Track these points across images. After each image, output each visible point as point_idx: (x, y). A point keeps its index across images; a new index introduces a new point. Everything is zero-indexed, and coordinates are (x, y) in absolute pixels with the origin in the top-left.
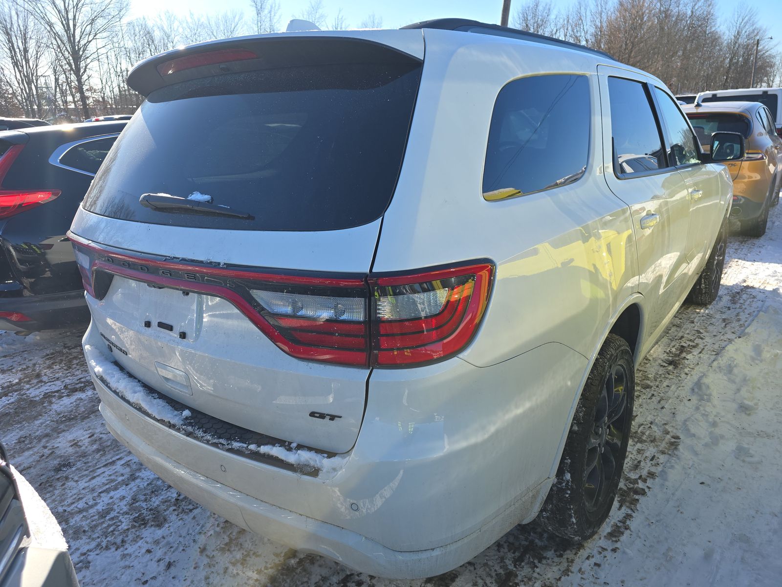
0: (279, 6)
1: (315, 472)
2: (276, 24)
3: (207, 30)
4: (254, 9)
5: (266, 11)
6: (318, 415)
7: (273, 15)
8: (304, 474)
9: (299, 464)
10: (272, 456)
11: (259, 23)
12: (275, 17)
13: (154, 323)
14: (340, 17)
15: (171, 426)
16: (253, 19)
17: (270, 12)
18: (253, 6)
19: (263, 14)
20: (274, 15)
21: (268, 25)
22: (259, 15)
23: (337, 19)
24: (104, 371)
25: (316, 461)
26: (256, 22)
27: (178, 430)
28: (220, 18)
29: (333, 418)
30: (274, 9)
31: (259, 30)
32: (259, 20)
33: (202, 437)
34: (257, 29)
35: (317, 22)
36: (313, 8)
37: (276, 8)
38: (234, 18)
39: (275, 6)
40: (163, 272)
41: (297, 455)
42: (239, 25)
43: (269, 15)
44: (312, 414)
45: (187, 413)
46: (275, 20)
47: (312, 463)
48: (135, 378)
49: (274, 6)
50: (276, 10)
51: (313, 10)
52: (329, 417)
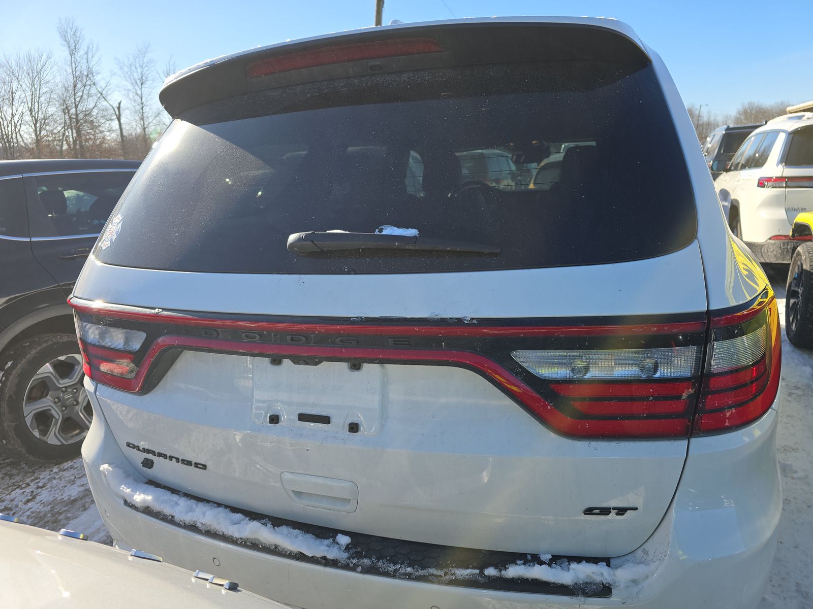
0: (98, 47)
1: (605, 591)
2: (94, 67)
3: (5, 70)
4: (66, 49)
5: (81, 52)
6: (598, 511)
7: (90, 56)
8: (589, 597)
9: (576, 584)
10: (527, 579)
11: (73, 64)
12: (93, 59)
13: (288, 417)
14: (172, 63)
15: (334, 564)
16: (65, 60)
17: (87, 53)
18: (64, 45)
19: (78, 55)
20: (92, 57)
21: (84, 66)
22: (73, 56)
23: (168, 64)
24: (156, 499)
25: (602, 574)
26: (69, 63)
27: (346, 567)
28: (22, 56)
29: (621, 511)
30: (92, 50)
31: (74, 73)
32: (73, 61)
33: (395, 570)
34: (71, 71)
35: (146, 67)
36: (140, 51)
37: (94, 49)
38: (41, 57)
39: (93, 47)
40: (341, 341)
41: (571, 571)
42: (47, 65)
43: (85, 56)
44: (589, 511)
45: (344, 540)
46: (93, 63)
47: (598, 579)
48: (208, 501)
49: (91, 46)
50: (94, 50)
51: (139, 53)
52: (616, 511)
